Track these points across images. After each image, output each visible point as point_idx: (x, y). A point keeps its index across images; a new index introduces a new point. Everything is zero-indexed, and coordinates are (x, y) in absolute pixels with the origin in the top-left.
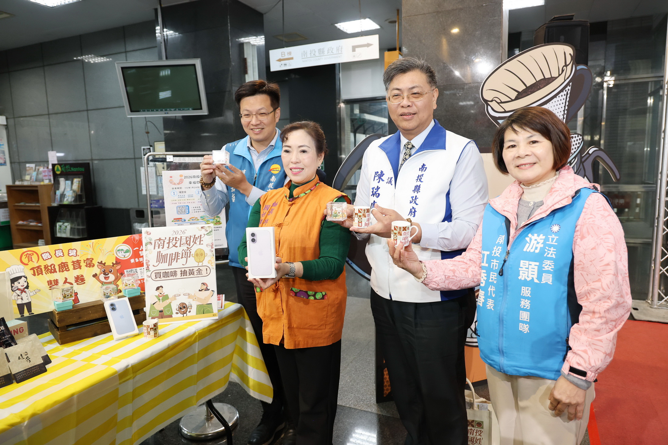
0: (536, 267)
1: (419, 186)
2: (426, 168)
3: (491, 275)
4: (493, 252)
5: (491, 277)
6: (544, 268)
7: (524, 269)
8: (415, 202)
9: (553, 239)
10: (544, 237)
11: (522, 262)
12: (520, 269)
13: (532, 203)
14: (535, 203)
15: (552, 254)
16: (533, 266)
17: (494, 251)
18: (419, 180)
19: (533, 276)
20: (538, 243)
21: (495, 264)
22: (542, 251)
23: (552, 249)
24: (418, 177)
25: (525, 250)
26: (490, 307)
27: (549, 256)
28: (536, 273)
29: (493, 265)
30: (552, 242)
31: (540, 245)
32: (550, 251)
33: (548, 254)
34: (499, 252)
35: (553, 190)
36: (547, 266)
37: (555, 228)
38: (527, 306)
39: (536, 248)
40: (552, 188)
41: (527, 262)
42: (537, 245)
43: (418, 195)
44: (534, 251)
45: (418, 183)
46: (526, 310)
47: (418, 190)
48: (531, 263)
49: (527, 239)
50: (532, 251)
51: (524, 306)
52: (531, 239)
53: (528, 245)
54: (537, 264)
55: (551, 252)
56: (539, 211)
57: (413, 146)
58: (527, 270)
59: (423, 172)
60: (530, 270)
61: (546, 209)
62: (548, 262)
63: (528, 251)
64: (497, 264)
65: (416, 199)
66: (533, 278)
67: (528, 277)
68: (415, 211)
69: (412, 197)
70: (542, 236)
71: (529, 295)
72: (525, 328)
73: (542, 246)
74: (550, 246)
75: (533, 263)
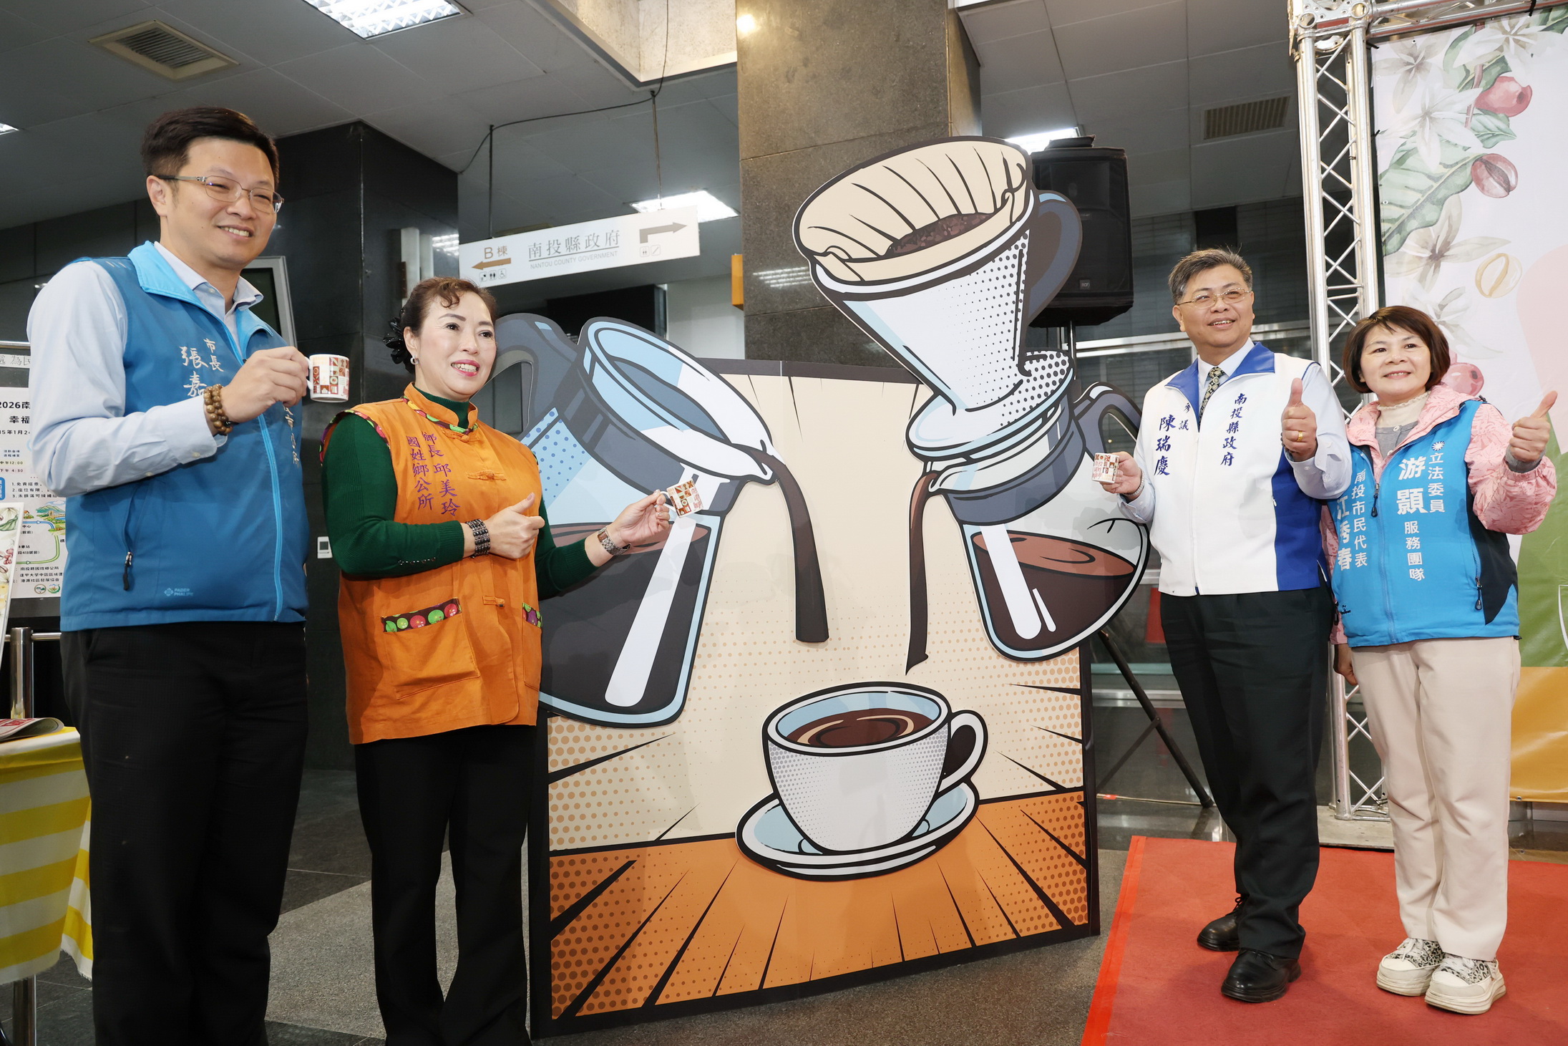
0: (1421, 495)
1: (1237, 423)
2: (1246, 399)
3: (1355, 523)
4: (1354, 494)
5: (1356, 526)
6: (1430, 493)
7: (1404, 500)
8: (1231, 446)
9: (1436, 458)
10: (1425, 458)
11: (1399, 492)
12: (1398, 502)
13: (1398, 428)
14: (1401, 428)
15: (1438, 475)
16: (1415, 494)
17: (1355, 492)
18: (1235, 416)
19: (1417, 506)
20: (1417, 467)
21: (1359, 507)
22: (1425, 473)
23: (1437, 468)
24: (1234, 412)
25: (1400, 478)
26: (1361, 563)
27: (1435, 477)
28: (1421, 502)
29: (1357, 509)
30: (1436, 460)
31: (1419, 470)
32: (1435, 471)
33: (1433, 475)
34: (1362, 491)
35: (1428, 406)
36: (1435, 490)
37: (1438, 446)
38: (1416, 545)
39: (1416, 472)
40: (1426, 404)
41: (1407, 491)
42: (1417, 469)
43: (1236, 435)
44: (1414, 476)
45: (1235, 420)
46: (1415, 551)
47: (1235, 429)
48: (1411, 491)
49: (1402, 466)
50: (1410, 477)
51: (1412, 546)
52: (1407, 465)
53: (1403, 472)
54: (1421, 490)
55: (1436, 473)
56: (1414, 431)
57: (1223, 373)
58: (1408, 500)
59: (1241, 405)
60: (1412, 499)
61: (1424, 427)
62: (1435, 485)
63: (1405, 478)
64: (1363, 506)
65: (1232, 441)
66: (1417, 508)
67: (1411, 508)
68: (1231, 457)
69: (1227, 440)
70: (1421, 458)
71: (1416, 531)
72: (1418, 575)
73: (1424, 468)
74: (1434, 466)
75: (1415, 491)
